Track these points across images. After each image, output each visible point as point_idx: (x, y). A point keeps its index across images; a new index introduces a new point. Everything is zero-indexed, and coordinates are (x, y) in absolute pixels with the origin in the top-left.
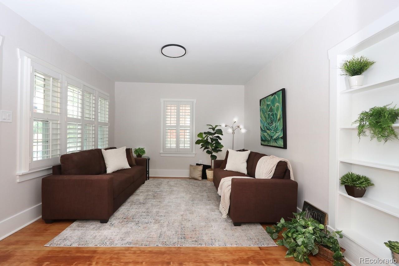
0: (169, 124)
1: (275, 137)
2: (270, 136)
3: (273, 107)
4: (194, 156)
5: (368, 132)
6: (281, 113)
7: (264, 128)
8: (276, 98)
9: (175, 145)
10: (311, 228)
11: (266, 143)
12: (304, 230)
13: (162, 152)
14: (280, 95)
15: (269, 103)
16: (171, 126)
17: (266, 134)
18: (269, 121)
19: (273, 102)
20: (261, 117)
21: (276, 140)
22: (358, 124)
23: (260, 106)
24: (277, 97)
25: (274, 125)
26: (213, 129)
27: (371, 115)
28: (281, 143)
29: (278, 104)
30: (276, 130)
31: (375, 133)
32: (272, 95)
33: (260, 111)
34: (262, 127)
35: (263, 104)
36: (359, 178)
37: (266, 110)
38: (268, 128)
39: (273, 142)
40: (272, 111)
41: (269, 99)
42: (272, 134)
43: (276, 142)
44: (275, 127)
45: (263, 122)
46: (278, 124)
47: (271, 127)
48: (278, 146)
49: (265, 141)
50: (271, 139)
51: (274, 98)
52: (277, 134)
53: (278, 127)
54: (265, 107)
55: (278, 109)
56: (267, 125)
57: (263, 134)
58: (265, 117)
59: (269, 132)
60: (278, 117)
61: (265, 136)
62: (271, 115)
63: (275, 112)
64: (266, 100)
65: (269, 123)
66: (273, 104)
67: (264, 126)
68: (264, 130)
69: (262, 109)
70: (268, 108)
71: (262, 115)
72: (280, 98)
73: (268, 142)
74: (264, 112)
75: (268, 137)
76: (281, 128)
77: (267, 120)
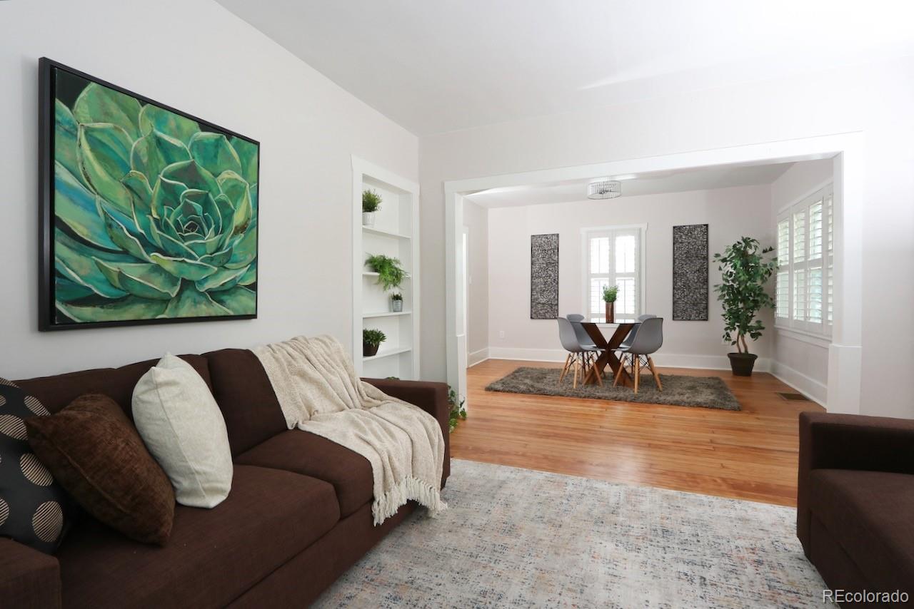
1: (213, 284)
2: (175, 279)
3: (205, 171)
8: (230, 153)
14: (251, 154)
15: (173, 141)
19: (209, 153)
21: (219, 294)
24: (232, 149)
28: (247, 302)
29: (237, 177)
30: (222, 259)
34: (81, 229)
37: (145, 160)
38: (159, 243)
39: (196, 303)
40: (196, 182)
41: (178, 127)
42: (192, 275)
43: (221, 302)
44: (218, 249)
45: (108, 206)
46: (236, 242)
47: (184, 245)
48: (232, 313)
49: (128, 304)
50: (187, 293)
51: (217, 144)
52: (227, 272)
53: (235, 252)
54: (129, 138)
55: (236, 191)
56: (147, 228)
57: (101, 268)
58: (128, 187)
59: (168, 263)
60: (238, 218)
61: (122, 276)
62: (190, 196)
63: (222, 196)
64: (148, 114)
65: (167, 225)
66: (204, 158)
67: (110, 226)
68: (111, 246)
69: (88, 132)
70: (160, 155)
71: (86, 162)
72: (249, 161)
73: (156, 307)
74: (123, 160)
75: (158, 285)
76: (250, 258)
77: (156, 209)
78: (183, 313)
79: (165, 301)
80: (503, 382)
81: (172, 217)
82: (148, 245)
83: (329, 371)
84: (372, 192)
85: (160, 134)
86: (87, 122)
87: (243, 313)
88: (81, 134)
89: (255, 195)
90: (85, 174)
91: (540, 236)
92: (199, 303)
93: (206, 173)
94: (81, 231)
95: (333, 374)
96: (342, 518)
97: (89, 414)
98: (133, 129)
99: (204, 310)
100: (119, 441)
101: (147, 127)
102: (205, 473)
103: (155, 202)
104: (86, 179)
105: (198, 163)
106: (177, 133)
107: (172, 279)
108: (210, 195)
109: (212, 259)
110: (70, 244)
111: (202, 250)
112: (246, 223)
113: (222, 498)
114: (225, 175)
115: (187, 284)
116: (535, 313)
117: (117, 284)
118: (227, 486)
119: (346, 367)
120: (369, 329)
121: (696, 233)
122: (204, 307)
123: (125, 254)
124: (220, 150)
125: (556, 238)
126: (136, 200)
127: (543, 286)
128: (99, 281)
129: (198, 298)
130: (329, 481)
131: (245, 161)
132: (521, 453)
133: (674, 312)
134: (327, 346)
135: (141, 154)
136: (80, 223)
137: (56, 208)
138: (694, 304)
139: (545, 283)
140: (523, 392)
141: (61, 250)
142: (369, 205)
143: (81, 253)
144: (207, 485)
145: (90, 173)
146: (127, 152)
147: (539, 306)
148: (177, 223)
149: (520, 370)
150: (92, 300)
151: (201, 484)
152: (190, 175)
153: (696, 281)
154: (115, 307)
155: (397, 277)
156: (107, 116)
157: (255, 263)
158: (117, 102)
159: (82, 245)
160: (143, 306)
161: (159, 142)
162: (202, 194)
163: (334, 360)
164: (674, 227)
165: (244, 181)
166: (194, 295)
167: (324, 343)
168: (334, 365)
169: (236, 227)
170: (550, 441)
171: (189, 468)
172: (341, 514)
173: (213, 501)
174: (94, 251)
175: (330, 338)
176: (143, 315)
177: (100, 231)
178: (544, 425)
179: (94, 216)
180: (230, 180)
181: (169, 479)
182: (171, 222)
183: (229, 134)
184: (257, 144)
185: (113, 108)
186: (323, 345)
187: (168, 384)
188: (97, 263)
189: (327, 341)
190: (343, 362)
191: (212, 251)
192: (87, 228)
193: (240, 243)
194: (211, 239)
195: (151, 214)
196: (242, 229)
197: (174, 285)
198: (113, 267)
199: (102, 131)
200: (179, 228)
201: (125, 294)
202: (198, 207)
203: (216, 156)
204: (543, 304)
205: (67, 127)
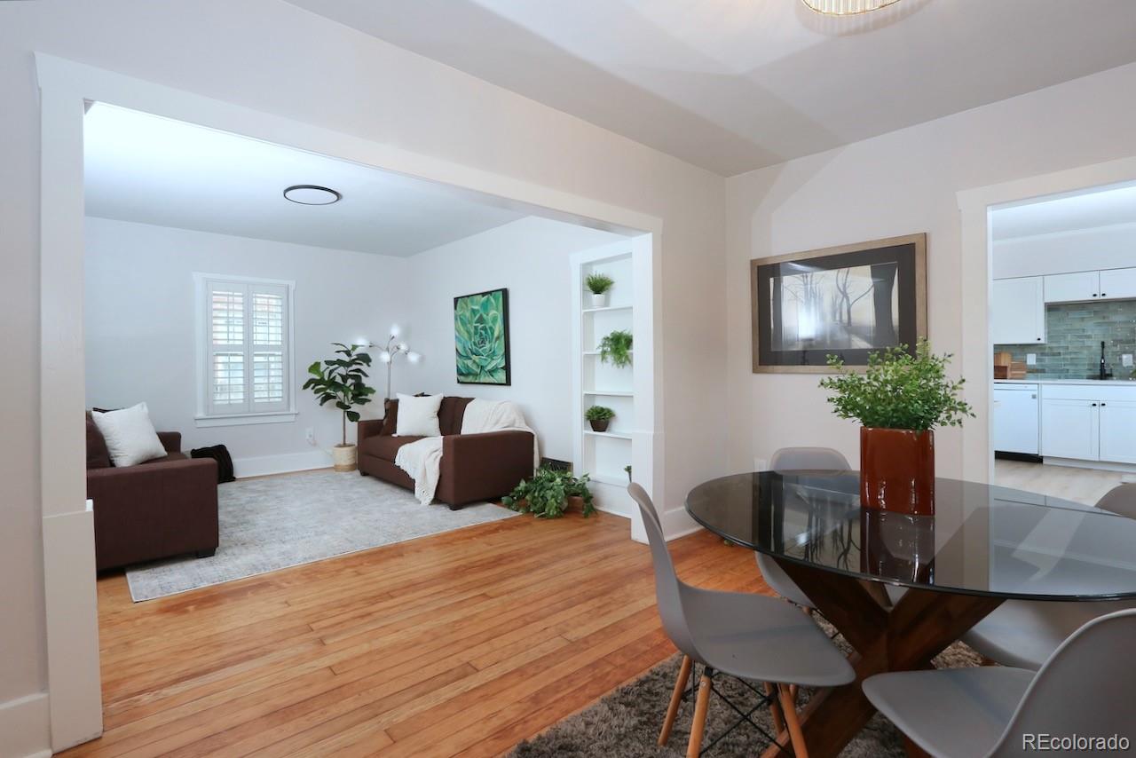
0: (225, 343)
1: (489, 368)
2: (478, 366)
3: (485, 316)
4: (292, 418)
5: (610, 358)
6: (502, 327)
7: (466, 352)
8: (492, 303)
9: (241, 396)
10: (558, 480)
11: (470, 379)
12: (552, 484)
13: (200, 415)
14: (499, 298)
15: (476, 307)
16: (228, 347)
17: (469, 363)
18: (477, 339)
19: (485, 306)
20: (457, 330)
21: (491, 372)
22: (601, 350)
23: (455, 308)
24: (492, 300)
25: (488, 346)
26: (348, 353)
27: (612, 339)
28: (501, 376)
29: (495, 312)
30: (492, 355)
31: (615, 360)
32: (484, 294)
33: (456, 319)
34: (459, 351)
35: (462, 308)
36: (602, 409)
37: (470, 319)
38: (474, 351)
39: (485, 376)
41: (477, 300)
42: (484, 363)
43: (492, 376)
44: (490, 351)
45: (464, 340)
47: (481, 351)
48: (496, 382)
51: (488, 300)
52: (494, 361)
53: (496, 350)
54: (467, 313)
55: (495, 320)
56: (472, 346)
58: (467, 331)
59: (477, 359)
60: (496, 333)
61: (467, 365)
62: (481, 329)
63: (490, 324)
64: (470, 301)
65: (476, 342)
66: (484, 309)
67: (465, 347)
68: (465, 355)
69: (459, 317)
70: (473, 315)
71: (460, 328)
72: (498, 302)
73: (475, 377)
74: (466, 322)
75: (475, 368)
76: (502, 353)
77: (473, 337)
82: (472, 353)
85: (473, 307)
86: (459, 313)
87: (500, 383)
99: (487, 379)
105: (483, 313)
106: (477, 304)
108: (487, 326)
109: (489, 355)
112: (499, 335)
115: (482, 368)
117: (467, 368)
123: (467, 357)
124: (488, 303)
126: (469, 336)
128: (463, 367)
136: (460, 348)
145: (460, 331)
146: (466, 319)
150: (465, 375)
152: (481, 320)
154: (467, 377)
159: (460, 355)
160: (472, 376)
161: (473, 310)
165: (497, 313)
166: (484, 373)
169: (496, 338)
174: (462, 357)
176: (472, 380)
177: (463, 350)
179: (462, 345)
188: (462, 361)
193: (498, 345)
195: (472, 340)
197: (479, 368)
198: (465, 362)
199: (461, 315)
200: (479, 343)
201: (468, 372)
202: (483, 332)
203: (487, 306)
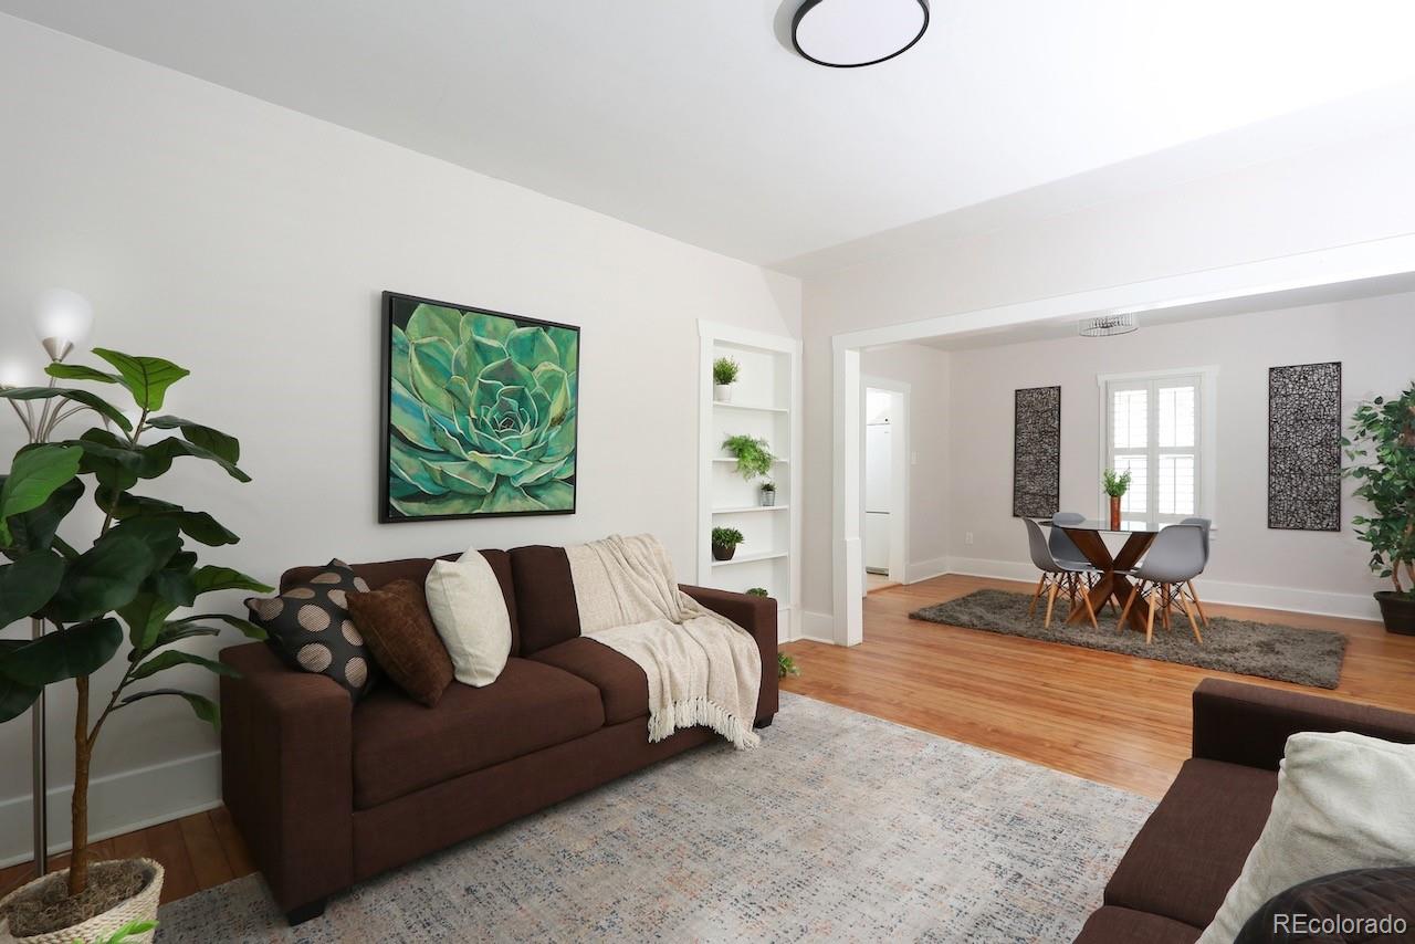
1: (528, 479)
3: (521, 367)
6: (573, 401)
8: (547, 346)
11: (452, 508)
14: (569, 341)
15: (490, 342)
17: (451, 467)
19: (523, 348)
21: (533, 489)
24: (550, 341)
28: (564, 497)
29: (556, 366)
30: (537, 453)
35: (435, 330)
37: (465, 365)
38: (476, 441)
39: (510, 498)
40: (513, 379)
41: (495, 328)
42: (507, 469)
43: (536, 497)
44: (533, 444)
45: (432, 411)
46: (553, 435)
47: (500, 442)
48: (547, 508)
49: (448, 500)
50: (502, 488)
51: (534, 338)
52: (543, 466)
53: (551, 445)
54: (451, 347)
55: (553, 383)
56: (465, 428)
57: (427, 468)
58: (450, 392)
59: (485, 461)
60: (555, 410)
61: (444, 475)
62: (505, 394)
63: (539, 389)
64: (468, 322)
65: (484, 424)
66: (521, 355)
67: (434, 429)
68: (434, 447)
69: (417, 348)
70: (479, 358)
71: (416, 377)
72: (567, 350)
73: (473, 502)
74: (445, 368)
75: (475, 481)
76: (568, 450)
77: (474, 410)
78: (498, 508)
79: (481, 496)
80: (941, 608)
81: (489, 417)
82: (467, 444)
83: (642, 575)
84: (729, 360)
85: (478, 338)
86: (417, 339)
87: (559, 508)
88: (412, 351)
89: (574, 381)
90: (414, 385)
91: (1029, 391)
92: (514, 498)
93: (522, 369)
94: (411, 436)
95: (646, 578)
96: (606, 725)
97: (390, 595)
98: (455, 339)
99: (518, 505)
100: (409, 619)
101: (467, 333)
102: (477, 657)
103: (473, 403)
104: (415, 390)
105: (514, 360)
106: (494, 335)
107: (488, 475)
108: (526, 390)
109: (527, 454)
110: (402, 447)
111: (517, 446)
112: (564, 414)
113: (491, 681)
114: (541, 368)
115: (502, 480)
116: (1020, 508)
117: (440, 482)
118: (497, 672)
119: (665, 572)
120: (723, 527)
121: (1315, 378)
122: (518, 501)
123: (446, 454)
124: (537, 344)
125: (1056, 392)
126: (457, 404)
127: (1033, 467)
128: (425, 480)
129: (513, 494)
130: (596, 685)
131: (563, 351)
132: (896, 701)
133: (1270, 514)
134: (646, 546)
135: (461, 360)
136: (410, 429)
137: (392, 417)
138: (1311, 501)
139: (1038, 462)
140: (962, 625)
141: (395, 453)
142: (724, 375)
143: (410, 455)
144: (478, 667)
145: (419, 386)
146: (449, 361)
147: (1027, 497)
148: (493, 422)
149: (981, 593)
150: (419, 496)
151: (474, 667)
152: (507, 373)
153: (1316, 461)
154: (437, 503)
155: (764, 462)
156: (433, 330)
157: (573, 455)
158: (442, 317)
159: (411, 447)
160: (461, 501)
161: (478, 345)
162: (519, 390)
163: (651, 563)
164: (1272, 370)
165: (561, 370)
166: (509, 490)
167: (643, 542)
168: (650, 568)
169: (553, 419)
170: (951, 693)
171: (464, 650)
172: (606, 719)
173: (481, 682)
174: (421, 453)
175: (652, 539)
176: (462, 509)
177: (426, 435)
178: (958, 672)
179: (421, 421)
180: (546, 372)
181: (450, 657)
182: (487, 421)
183: (546, 325)
184: (577, 329)
185: (439, 323)
186: (639, 543)
187: (450, 575)
188: (423, 463)
189: (647, 541)
190: (664, 567)
191: (528, 444)
192: (416, 432)
193: (557, 434)
194: (526, 433)
195: (469, 415)
196: (559, 420)
197: (490, 481)
198: (436, 466)
199: (428, 345)
200: (495, 426)
201: (445, 490)
202: (514, 403)
203: (532, 350)
204: (1033, 494)
205: (401, 347)
